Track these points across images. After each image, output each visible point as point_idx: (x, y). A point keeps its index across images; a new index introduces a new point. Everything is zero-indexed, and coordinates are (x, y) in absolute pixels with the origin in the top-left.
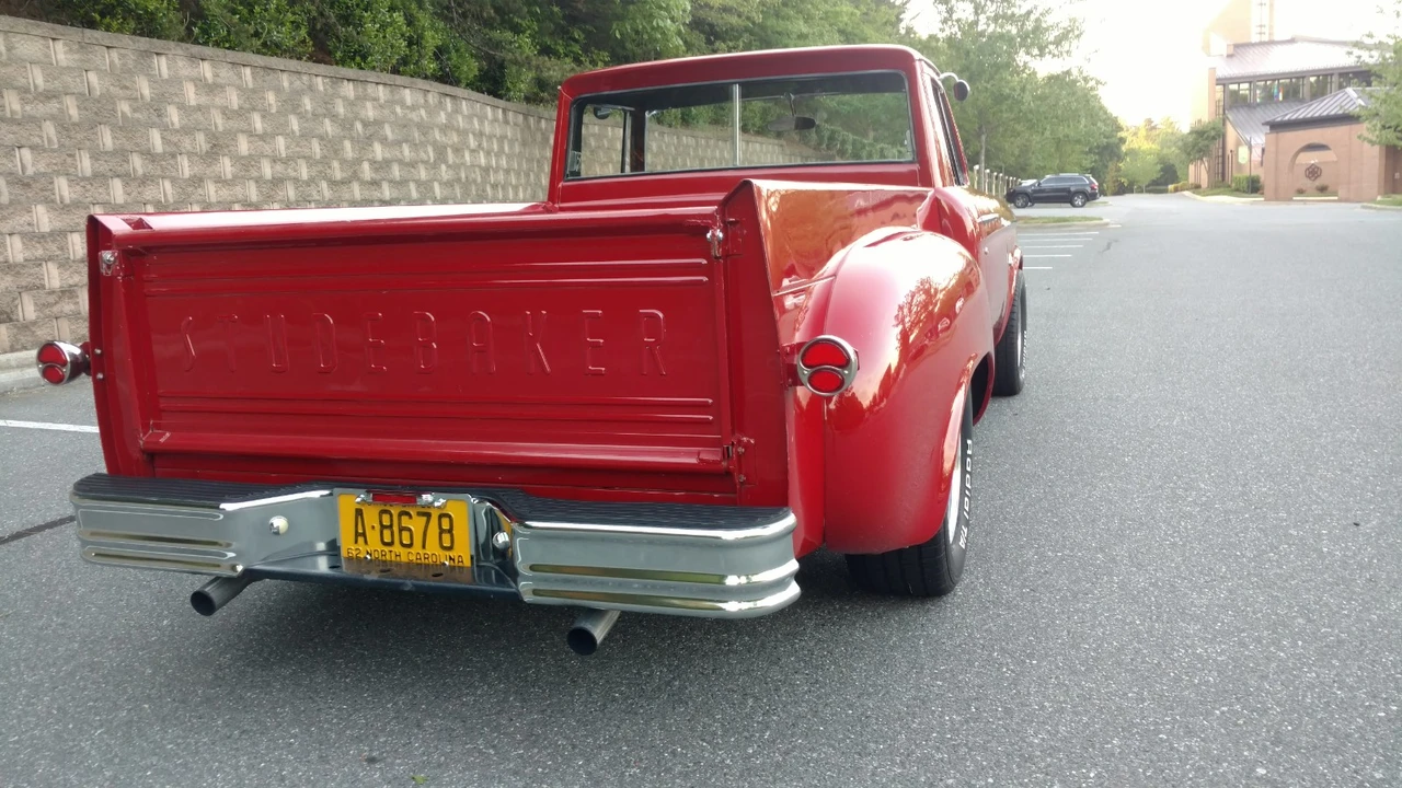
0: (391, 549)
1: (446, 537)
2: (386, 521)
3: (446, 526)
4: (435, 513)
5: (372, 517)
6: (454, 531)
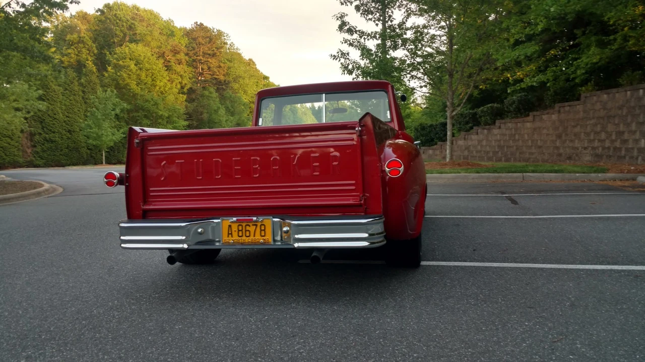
0: (242, 238)
1: (263, 232)
2: (240, 229)
3: (263, 228)
4: (259, 224)
5: (235, 227)
6: (266, 230)
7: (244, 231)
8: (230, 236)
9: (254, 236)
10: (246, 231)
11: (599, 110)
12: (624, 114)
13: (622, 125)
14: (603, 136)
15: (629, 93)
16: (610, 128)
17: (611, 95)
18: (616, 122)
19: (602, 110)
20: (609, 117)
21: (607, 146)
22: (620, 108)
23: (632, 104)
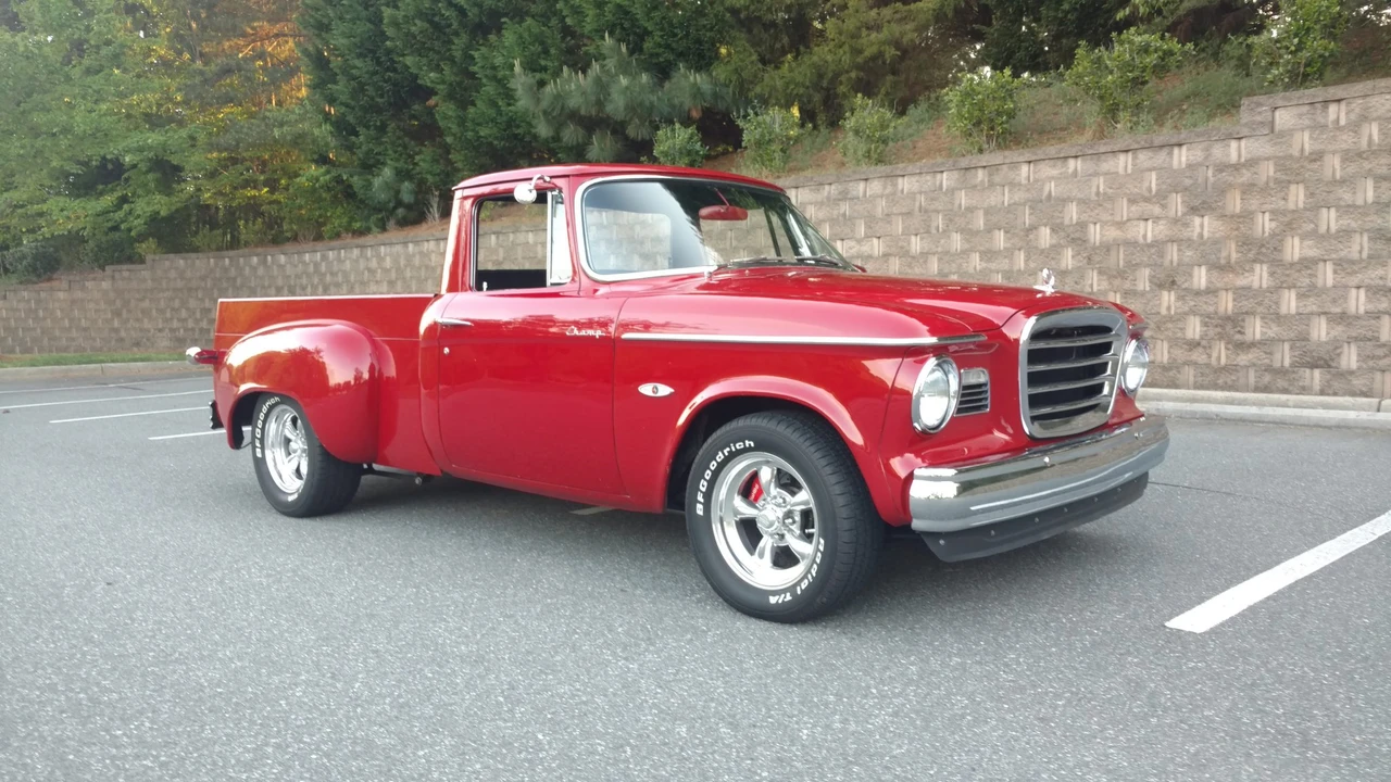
11: (175, 279)
12: (209, 286)
13: (207, 301)
14: (184, 314)
15: (212, 260)
16: (192, 303)
17: (189, 261)
18: (200, 296)
19: (179, 280)
20: (190, 290)
21: (190, 326)
22: (203, 278)
23: (218, 275)
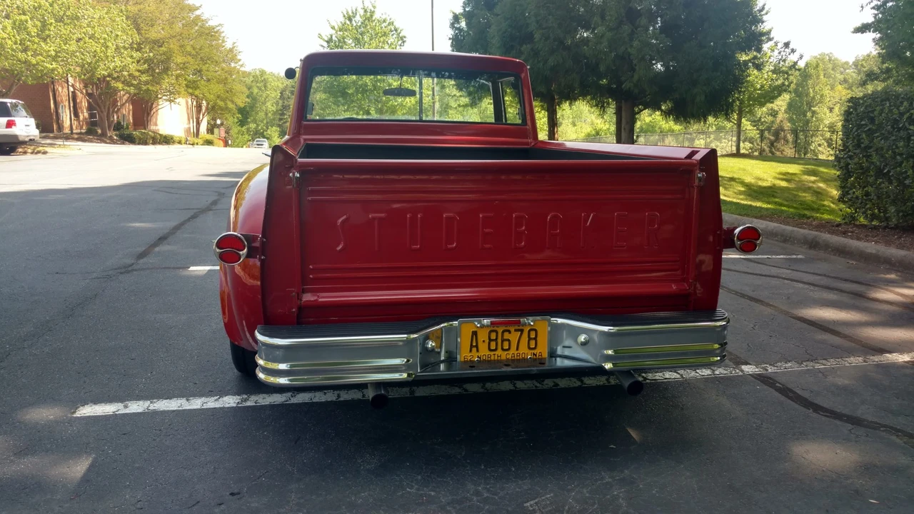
0: (494, 353)
2: (493, 337)
3: (533, 335)
4: (526, 330)
5: (483, 336)
6: (538, 339)
7: (499, 341)
8: (474, 349)
9: (517, 349)
10: (502, 341)
